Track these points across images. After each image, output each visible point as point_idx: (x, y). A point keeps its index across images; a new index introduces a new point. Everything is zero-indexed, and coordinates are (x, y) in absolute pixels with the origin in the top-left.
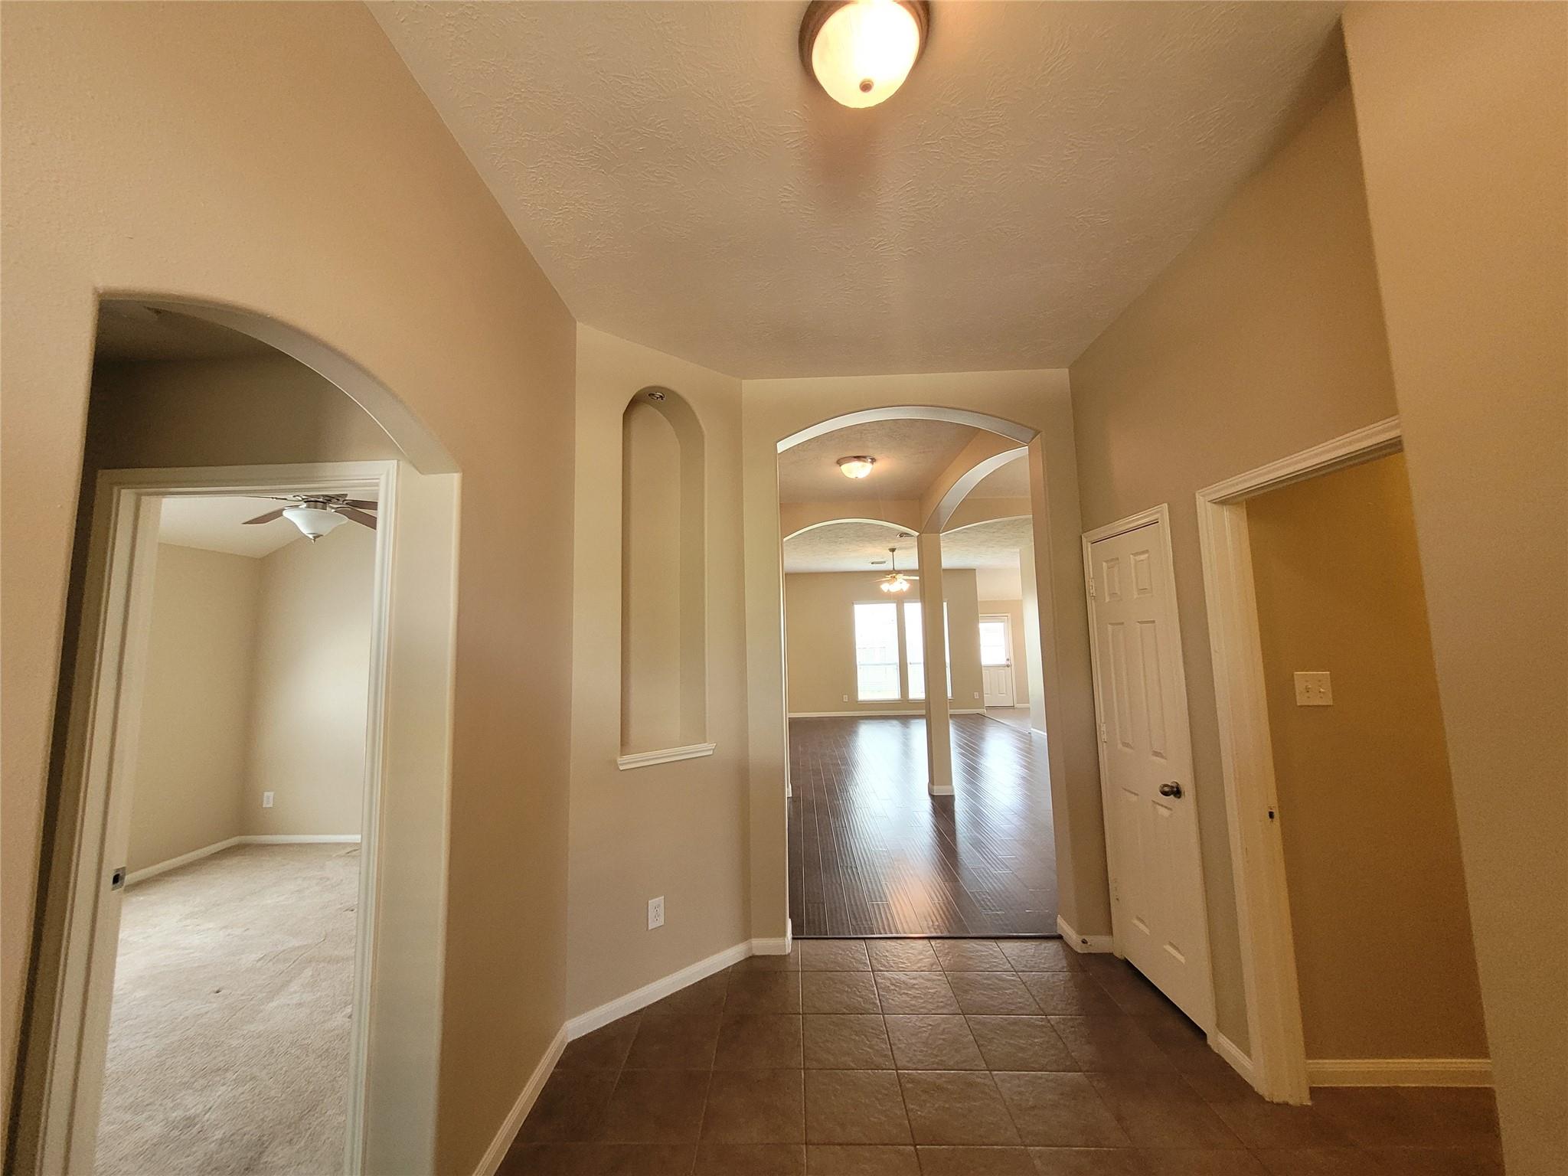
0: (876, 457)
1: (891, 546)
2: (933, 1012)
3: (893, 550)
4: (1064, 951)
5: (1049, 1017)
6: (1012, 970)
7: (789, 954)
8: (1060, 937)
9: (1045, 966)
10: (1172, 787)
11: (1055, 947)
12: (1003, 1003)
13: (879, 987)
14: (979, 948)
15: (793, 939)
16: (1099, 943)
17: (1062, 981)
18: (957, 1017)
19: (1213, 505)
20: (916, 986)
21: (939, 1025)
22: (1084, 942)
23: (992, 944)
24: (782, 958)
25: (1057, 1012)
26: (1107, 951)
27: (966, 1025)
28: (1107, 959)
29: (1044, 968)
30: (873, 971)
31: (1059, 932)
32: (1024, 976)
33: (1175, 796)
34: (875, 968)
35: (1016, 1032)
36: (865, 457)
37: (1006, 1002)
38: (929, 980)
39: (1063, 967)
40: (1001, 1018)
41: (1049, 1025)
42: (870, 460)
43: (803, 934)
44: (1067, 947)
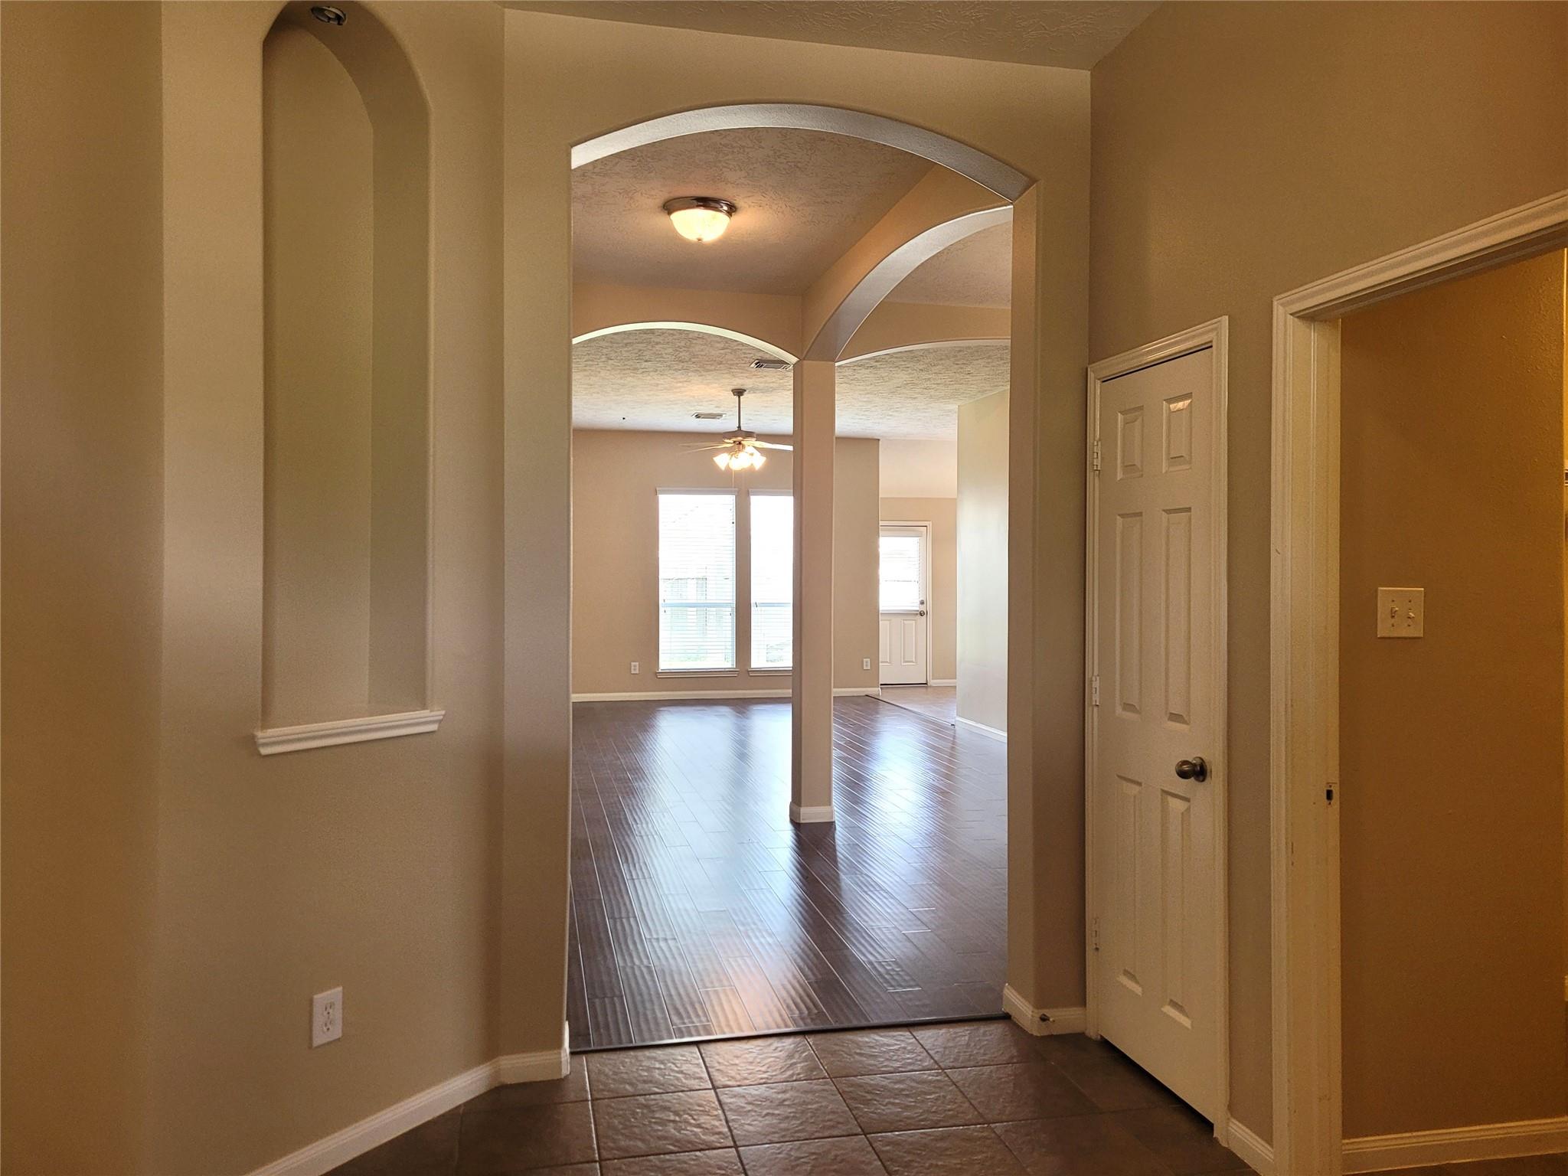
0: (739, 202)
1: (738, 383)
2: (817, 1135)
3: (739, 393)
4: (1013, 1036)
5: (993, 1126)
6: (936, 1067)
7: (566, 1077)
8: (1006, 1017)
9: (986, 1058)
10: (1195, 765)
11: (999, 1031)
12: (924, 1111)
13: (726, 1108)
14: (885, 1040)
15: (572, 1053)
16: (1066, 1019)
17: (1011, 1075)
18: (856, 1138)
19: (1296, 319)
20: (786, 1103)
21: (829, 1151)
22: (1044, 1019)
23: (904, 1034)
24: (556, 1085)
25: (1004, 1118)
26: (1078, 1030)
27: (871, 1149)
28: (1077, 1041)
29: (985, 1060)
30: (714, 1088)
31: (1005, 1009)
32: (955, 1075)
33: (1197, 779)
34: (717, 1084)
35: (947, 1149)
36: (717, 201)
37: (928, 1111)
38: (806, 1092)
39: (1012, 1057)
40: (921, 1133)
41: (993, 1135)
42: (725, 208)
43: (590, 1047)
44: (1017, 1028)
